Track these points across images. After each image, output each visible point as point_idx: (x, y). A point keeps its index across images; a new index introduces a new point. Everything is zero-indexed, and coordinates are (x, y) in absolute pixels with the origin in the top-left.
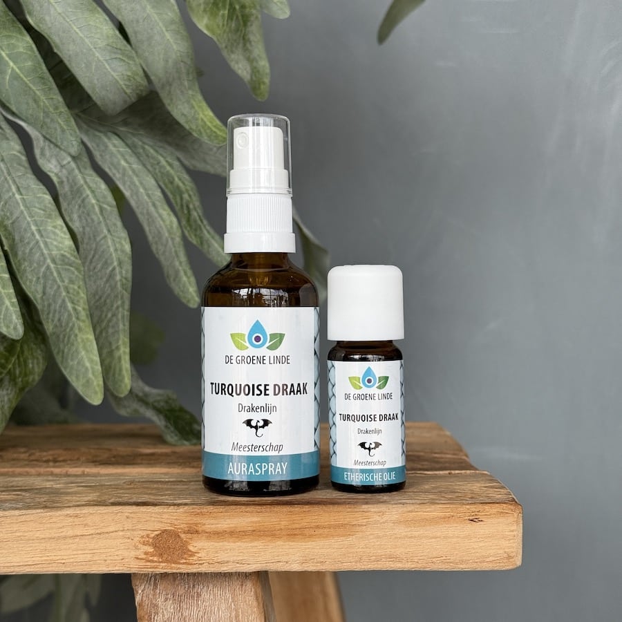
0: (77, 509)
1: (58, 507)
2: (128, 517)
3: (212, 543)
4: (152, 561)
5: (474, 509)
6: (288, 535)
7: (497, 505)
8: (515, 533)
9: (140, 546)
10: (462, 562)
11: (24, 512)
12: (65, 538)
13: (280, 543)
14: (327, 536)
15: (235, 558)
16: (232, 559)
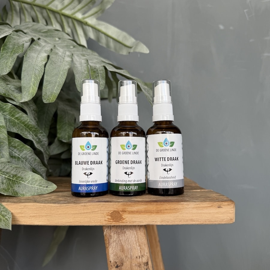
0: (85, 203)
1: (79, 203)
2: (102, 206)
3: (130, 215)
4: (110, 221)
5: (219, 204)
6: (156, 212)
7: (227, 202)
8: (233, 211)
9: (106, 216)
10: (215, 221)
11: (67, 204)
12: (81, 213)
13: (153, 215)
14: (170, 213)
15: (138, 220)
16: (137, 221)
